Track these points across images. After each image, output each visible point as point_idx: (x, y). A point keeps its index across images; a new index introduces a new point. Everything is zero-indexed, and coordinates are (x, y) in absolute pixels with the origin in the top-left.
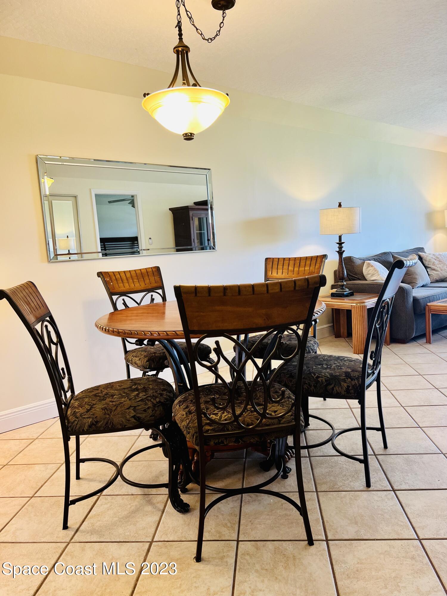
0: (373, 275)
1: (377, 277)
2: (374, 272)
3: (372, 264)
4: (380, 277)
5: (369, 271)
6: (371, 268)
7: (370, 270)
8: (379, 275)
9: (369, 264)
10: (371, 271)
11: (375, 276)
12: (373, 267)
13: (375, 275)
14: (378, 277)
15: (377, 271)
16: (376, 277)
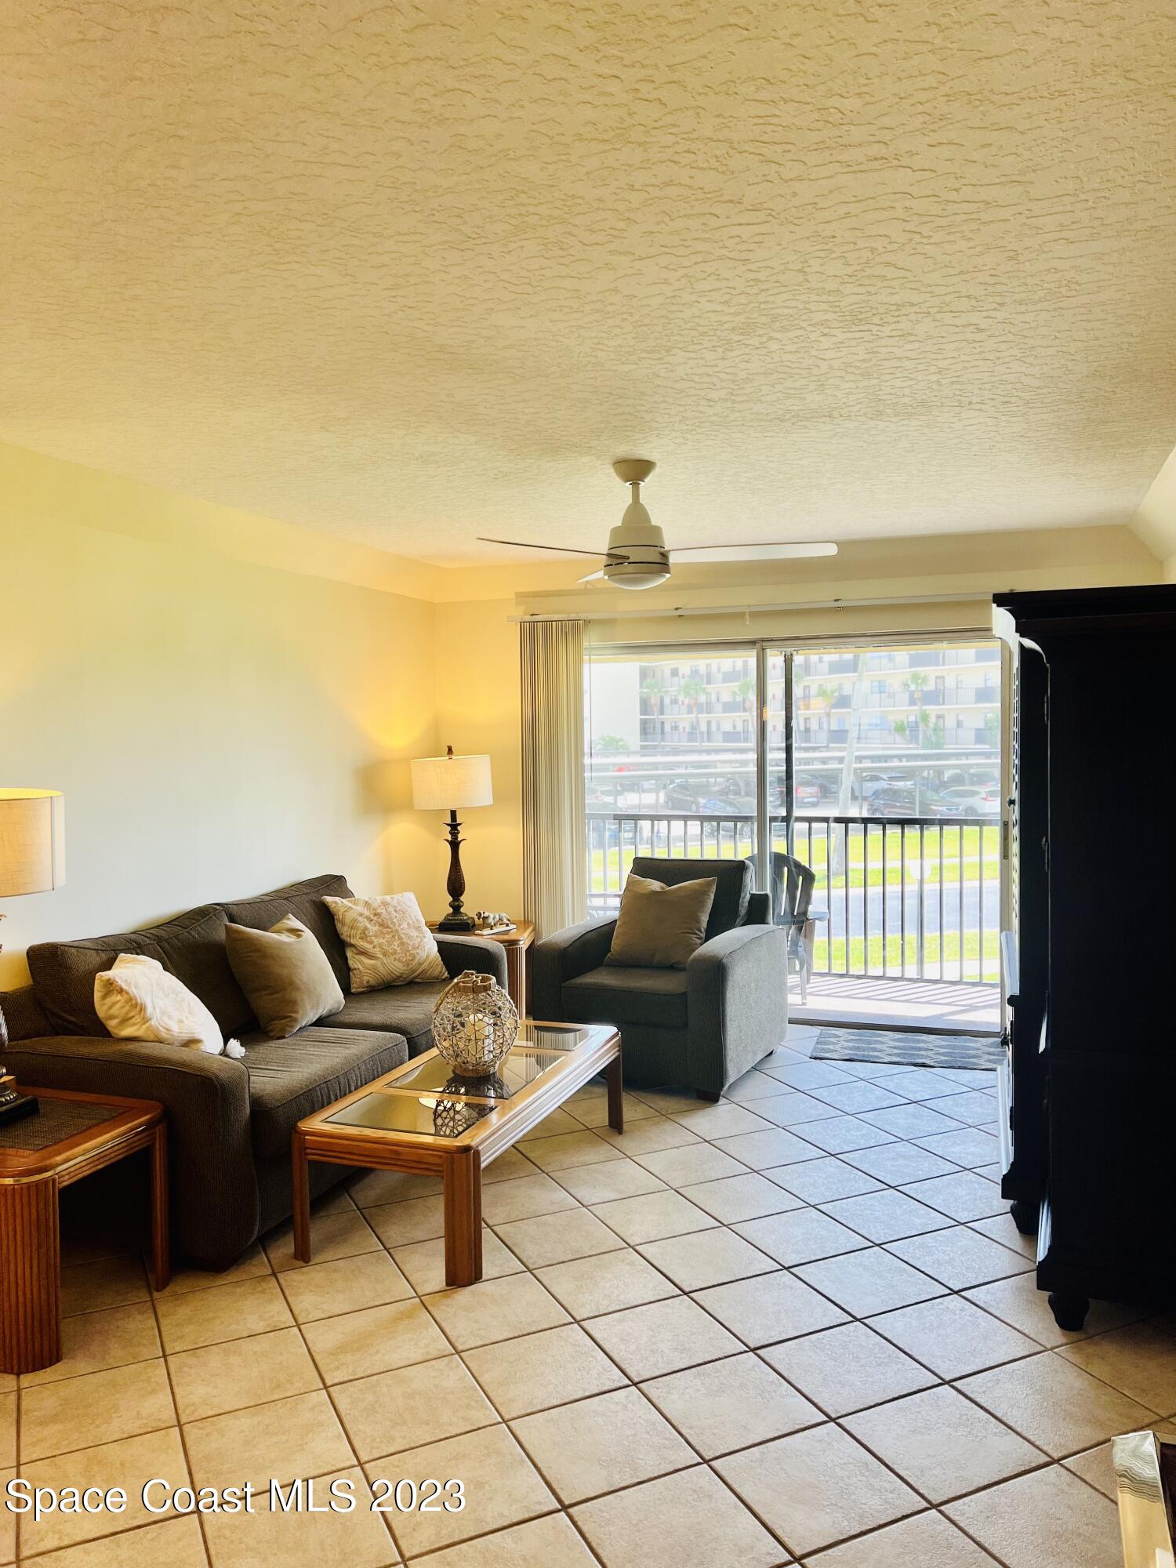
0: (125, 1021)
1: (139, 1029)
2: (129, 1011)
3: (120, 982)
4: (148, 1028)
5: (110, 1008)
6: (119, 997)
7: (115, 1003)
8: (146, 1020)
9: (111, 984)
10: (117, 1006)
11: (134, 1024)
12: (124, 993)
13: (133, 1020)
14: (144, 1027)
15: (138, 1009)
16: (134, 1028)
